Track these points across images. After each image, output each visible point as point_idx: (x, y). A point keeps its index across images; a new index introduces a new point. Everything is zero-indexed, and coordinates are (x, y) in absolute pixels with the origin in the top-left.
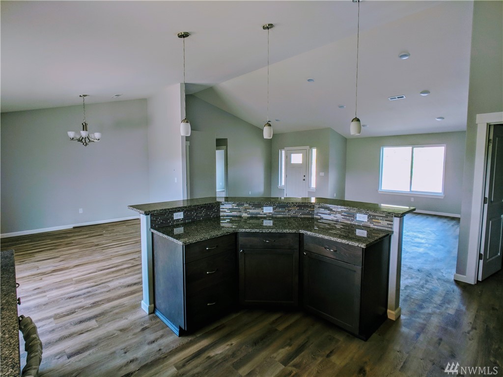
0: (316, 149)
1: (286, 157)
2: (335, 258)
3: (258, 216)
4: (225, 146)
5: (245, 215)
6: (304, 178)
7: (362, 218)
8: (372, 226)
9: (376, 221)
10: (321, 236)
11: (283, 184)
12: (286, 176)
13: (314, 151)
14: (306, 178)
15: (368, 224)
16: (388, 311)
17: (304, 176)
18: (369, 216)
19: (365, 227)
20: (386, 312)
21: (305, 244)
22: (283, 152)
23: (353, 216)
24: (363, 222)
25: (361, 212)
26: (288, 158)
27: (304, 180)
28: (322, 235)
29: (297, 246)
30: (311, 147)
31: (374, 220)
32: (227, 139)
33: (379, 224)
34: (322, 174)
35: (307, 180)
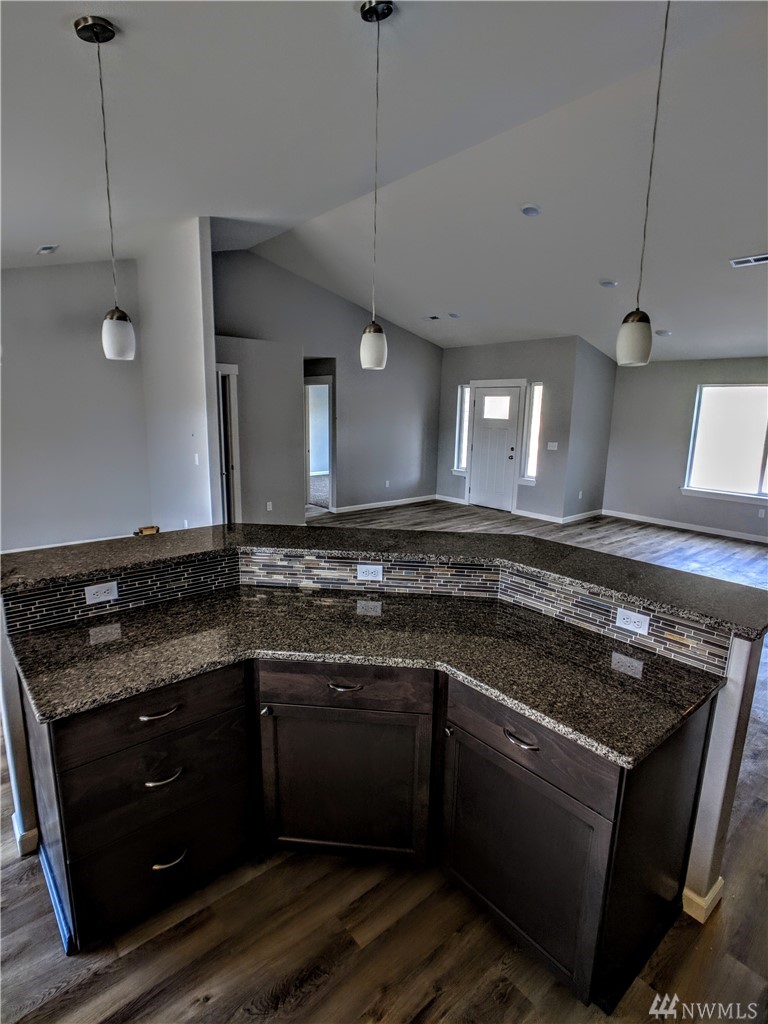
0: (541, 387)
1: (474, 404)
2: (532, 768)
3: (344, 587)
4: (331, 377)
5: (306, 584)
6: (512, 453)
7: (633, 623)
8: (660, 649)
9: (676, 638)
10: (494, 693)
11: (464, 464)
12: (471, 448)
13: (538, 391)
14: (517, 453)
15: (651, 642)
16: (687, 892)
17: (512, 449)
18: (656, 619)
19: (637, 651)
20: (679, 896)
21: (449, 704)
22: (467, 391)
23: (608, 613)
24: (636, 634)
25: (630, 606)
26: (477, 406)
27: (511, 458)
28: (497, 693)
29: (428, 707)
30: (531, 382)
31: (667, 635)
32: (334, 359)
33: (683, 650)
34: (553, 446)
35: (518, 460)
